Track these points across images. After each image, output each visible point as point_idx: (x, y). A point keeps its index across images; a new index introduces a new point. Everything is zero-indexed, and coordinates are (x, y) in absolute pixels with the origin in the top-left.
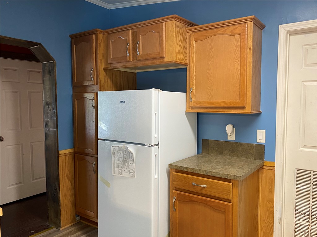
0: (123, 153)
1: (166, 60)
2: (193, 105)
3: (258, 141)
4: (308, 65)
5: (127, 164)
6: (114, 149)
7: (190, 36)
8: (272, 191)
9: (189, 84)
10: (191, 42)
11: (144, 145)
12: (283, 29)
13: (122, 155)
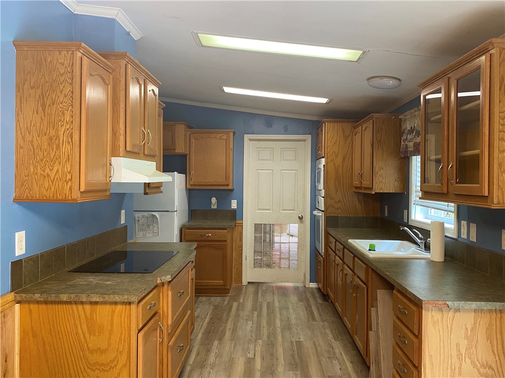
0: (147, 219)
1: (176, 151)
2: (193, 184)
3: (232, 208)
4: (259, 160)
5: (151, 227)
6: (138, 217)
7: (190, 135)
8: (241, 240)
9: (189, 169)
10: (191, 140)
11: (168, 211)
12: (247, 137)
13: (146, 220)
